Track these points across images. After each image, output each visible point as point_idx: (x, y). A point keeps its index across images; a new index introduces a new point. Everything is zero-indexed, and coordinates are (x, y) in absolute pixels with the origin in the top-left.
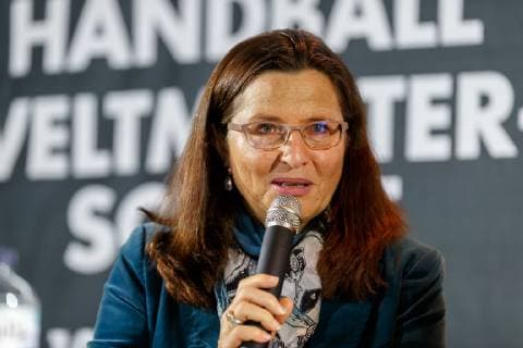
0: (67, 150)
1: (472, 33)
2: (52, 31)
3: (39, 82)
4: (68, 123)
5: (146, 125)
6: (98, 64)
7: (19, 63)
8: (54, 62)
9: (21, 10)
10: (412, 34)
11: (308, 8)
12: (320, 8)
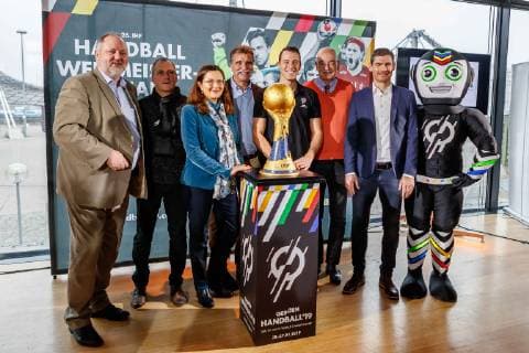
1: (184, 58)
2: (86, 47)
3: (82, 56)
4: (92, 66)
7: (77, 52)
8: (87, 52)
9: (77, 41)
10: (171, 56)
11: (148, 50)
12: (151, 49)
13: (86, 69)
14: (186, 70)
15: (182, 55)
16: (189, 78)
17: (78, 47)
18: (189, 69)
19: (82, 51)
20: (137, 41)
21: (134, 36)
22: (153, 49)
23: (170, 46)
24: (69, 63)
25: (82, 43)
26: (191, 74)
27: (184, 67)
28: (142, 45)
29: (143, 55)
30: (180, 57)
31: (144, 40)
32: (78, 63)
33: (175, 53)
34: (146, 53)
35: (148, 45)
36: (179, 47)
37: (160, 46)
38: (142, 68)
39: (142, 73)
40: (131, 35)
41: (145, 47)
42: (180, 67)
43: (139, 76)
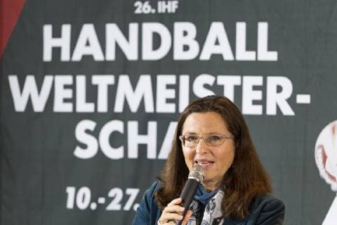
0: (73, 100)
1: (273, 56)
2: (64, 42)
3: (58, 66)
4: (73, 87)
5: (112, 90)
6: (87, 58)
7: (47, 56)
8: (65, 56)
9: (48, 30)
10: (244, 55)
11: (191, 40)
12: (197, 39)
13: (61, 94)
14: (279, 89)
15: (270, 49)
16: (287, 111)
17: (49, 42)
18: (287, 84)
19: (57, 51)
20: (168, 20)
21: (162, 7)
22: (201, 38)
23: (241, 28)
24: (30, 81)
25: (57, 34)
26: (291, 101)
27: (273, 81)
28: (179, 27)
29: (179, 55)
30: (266, 54)
31: (180, 15)
32: (48, 80)
33: (252, 45)
34: (186, 48)
35: (191, 28)
36: (263, 28)
37: (217, 29)
38: (176, 87)
39: (175, 101)
40: (154, 5)
41: (185, 33)
42: (265, 81)
43: (171, 108)
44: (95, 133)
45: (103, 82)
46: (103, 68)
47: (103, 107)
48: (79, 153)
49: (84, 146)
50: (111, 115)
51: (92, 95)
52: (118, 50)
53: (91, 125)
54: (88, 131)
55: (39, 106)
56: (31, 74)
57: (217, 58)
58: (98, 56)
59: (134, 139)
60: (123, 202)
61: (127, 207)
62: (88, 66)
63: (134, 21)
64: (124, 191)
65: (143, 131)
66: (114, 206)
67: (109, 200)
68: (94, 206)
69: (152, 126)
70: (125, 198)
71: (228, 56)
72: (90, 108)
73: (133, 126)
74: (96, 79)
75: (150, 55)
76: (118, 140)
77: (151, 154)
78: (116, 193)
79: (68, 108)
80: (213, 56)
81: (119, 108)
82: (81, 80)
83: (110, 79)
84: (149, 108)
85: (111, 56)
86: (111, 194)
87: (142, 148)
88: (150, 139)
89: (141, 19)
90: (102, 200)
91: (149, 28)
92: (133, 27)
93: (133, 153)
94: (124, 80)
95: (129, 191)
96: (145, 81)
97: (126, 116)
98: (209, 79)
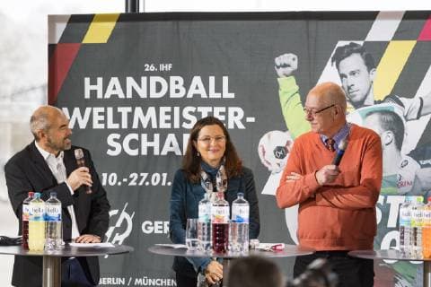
0: (105, 122)
1: (232, 96)
2: (99, 87)
3: (94, 101)
4: (105, 114)
5: (131, 116)
6: (114, 97)
7: (87, 95)
8: (100, 95)
9: (87, 80)
10: (213, 95)
11: (180, 86)
12: (184, 86)
13: (97, 118)
14: (236, 114)
15: (230, 92)
16: (241, 126)
17: (88, 88)
18: (240, 111)
19: (93, 93)
20: (166, 75)
21: (162, 67)
22: (187, 85)
23: (212, 80)
24: (77, 111)
25: (93, 82)
26: (243, 121)
27: (232, 110)
28: (173, 79)
29: (173, 95)
30: (227, 95)
31: (174, 72)
32: (88, 110)
33: (219, 89)
34: (177, 91)
35: (181, 80)
36: (225, 80)
37: (197, 80)
38: (172, 114)
39: (172, 121)
40: (157, 67)
41: (177, 83)
42: (227, 110)
43: (168, 126)
44: (120, 141)
45: (124, 111)
46: (125, 102)
47: (125, 126)
48: (110, 152)
49: (113, 149)
50: (130, 130)
51: (117, 118)
52: (134, 91)
53: (118, 136)
54: (115, 140)
55: (83, 125)
56: (77, 106)
57: (197, 96)
58: (121, 96)
59: (145, 144)
60: (138, 181)
61: (141, 184)
62: (115, 102)
63: (145, 75)
64: (139, 174)
65: (151, 139)
66: (133, 183)
67: (130, 180)
68: (120, 184)
69: (157, 136)
70: (140, 178)
71: (204, 95)
72: (116, 126)
73: (144, 136)
74: (120, 109)
75: (154, 95)
76: (135, 144)
77: (156, 152)
78: (134, 176)
79: (102, 126)
80: (195, 95)
81: (135, 126)
82: (110, 110)
83: (129, 109)
84: (154, 126)
85: (129, 95)
86: (131, 176)
87: (150, 149)
88: (156, 144)
89: (149, 74)
90: (125, 180)
91: (154, 80)
92: (144, 79)
93: (144, 152)
94: (138, 110)
95: (142, 174)
96: (152, 110)
97: (140, 130)
98: (193, 109)
